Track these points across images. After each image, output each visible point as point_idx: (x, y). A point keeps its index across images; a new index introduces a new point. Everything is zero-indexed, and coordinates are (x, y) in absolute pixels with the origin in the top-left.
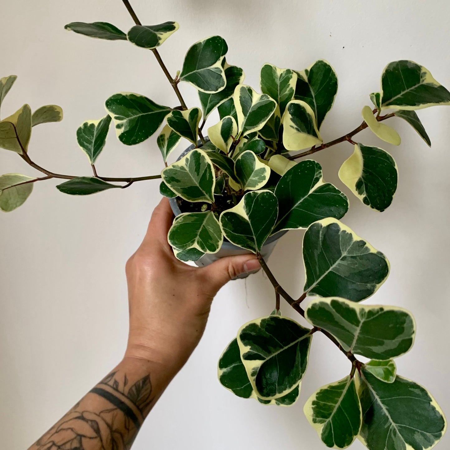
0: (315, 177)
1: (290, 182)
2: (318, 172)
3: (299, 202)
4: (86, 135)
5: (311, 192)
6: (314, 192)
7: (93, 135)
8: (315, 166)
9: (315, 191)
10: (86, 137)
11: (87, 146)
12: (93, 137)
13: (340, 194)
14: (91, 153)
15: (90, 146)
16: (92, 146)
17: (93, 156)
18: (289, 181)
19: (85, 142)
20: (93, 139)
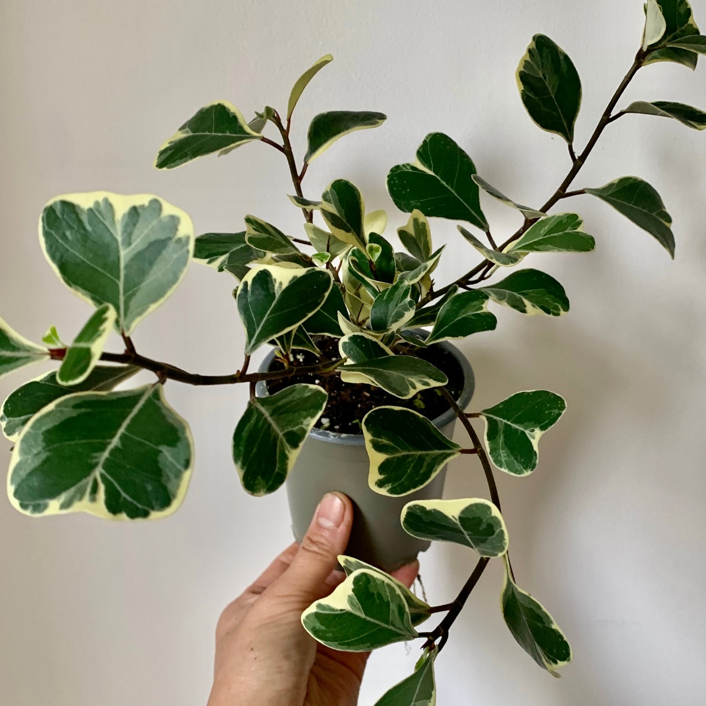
0: (411, 171)
1: (422, 200)
2: (404, 168)
3: (446, 185)
4: (407, 471)
5: (431, 173)
6: (431, 169)
7: (405, 457)
8: (394, 173)
9: (430, 167)
10: (409, 471)
11: (429, 465)
12: (408, 456)
13: (428, 140)
14: (442, 454)
15: (428, 460)
16: (427, 455)
17: (449, 448)
18: (421, 202)
19: (422, 472)
20: (413, 455)
